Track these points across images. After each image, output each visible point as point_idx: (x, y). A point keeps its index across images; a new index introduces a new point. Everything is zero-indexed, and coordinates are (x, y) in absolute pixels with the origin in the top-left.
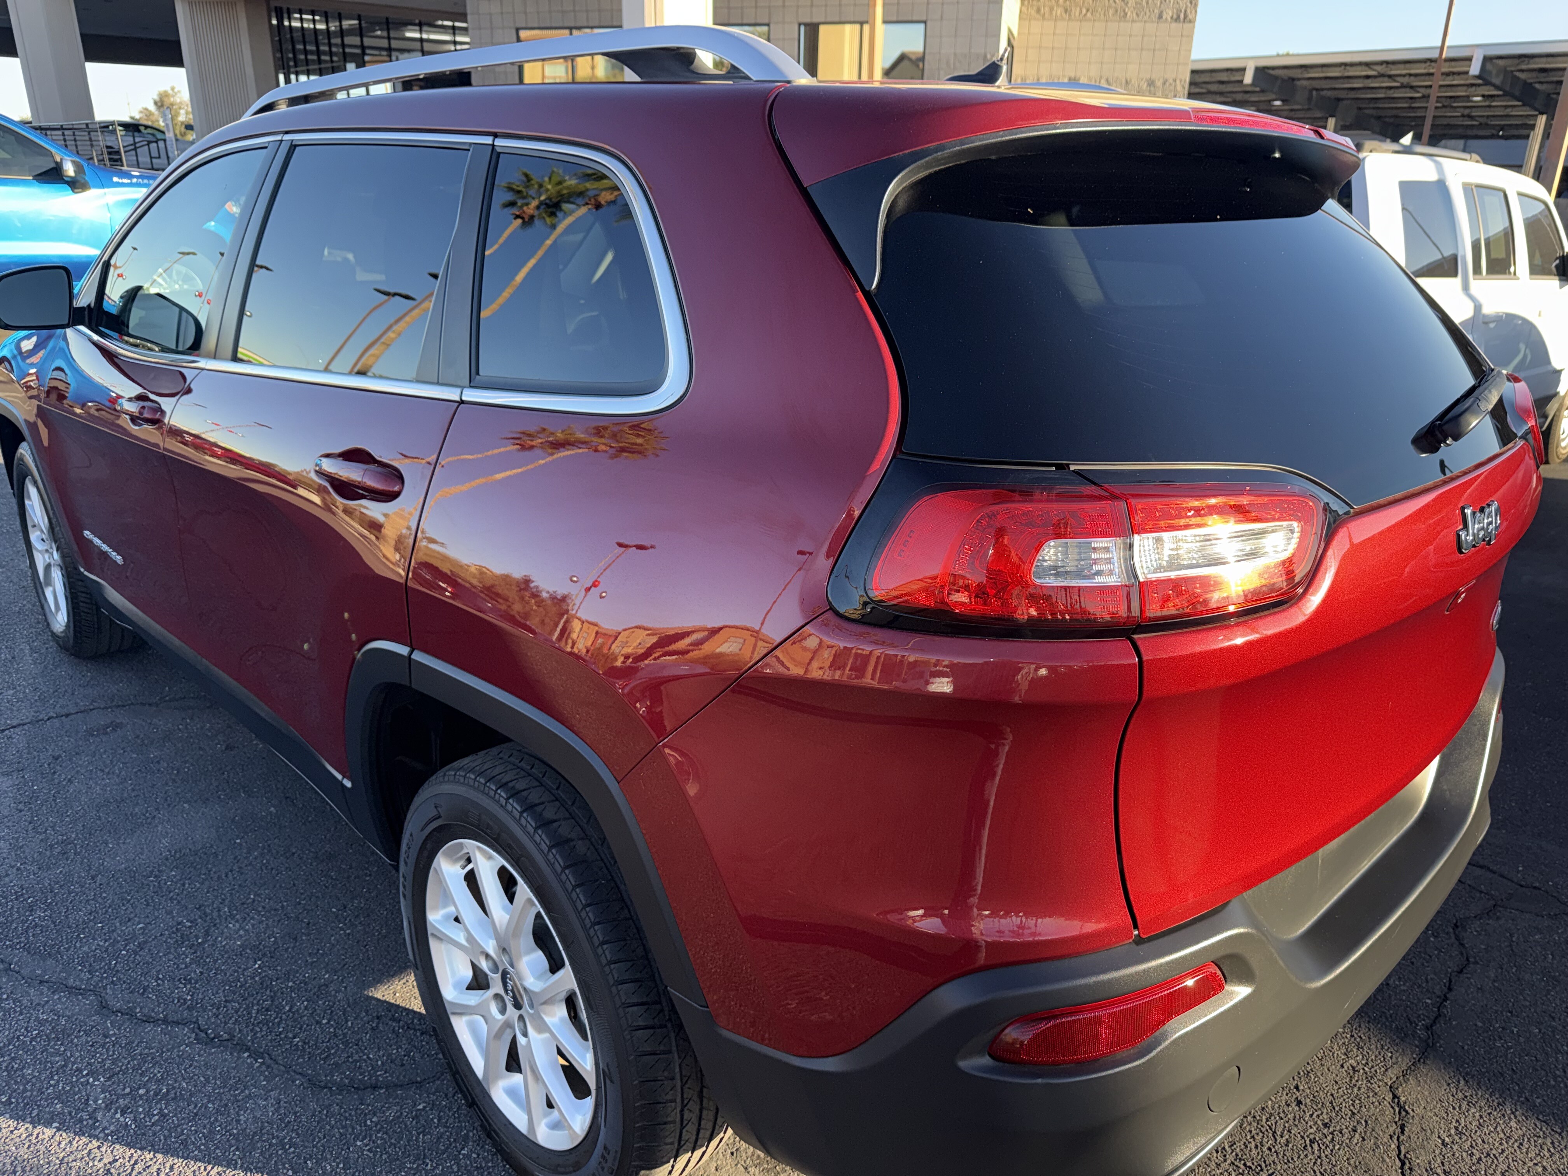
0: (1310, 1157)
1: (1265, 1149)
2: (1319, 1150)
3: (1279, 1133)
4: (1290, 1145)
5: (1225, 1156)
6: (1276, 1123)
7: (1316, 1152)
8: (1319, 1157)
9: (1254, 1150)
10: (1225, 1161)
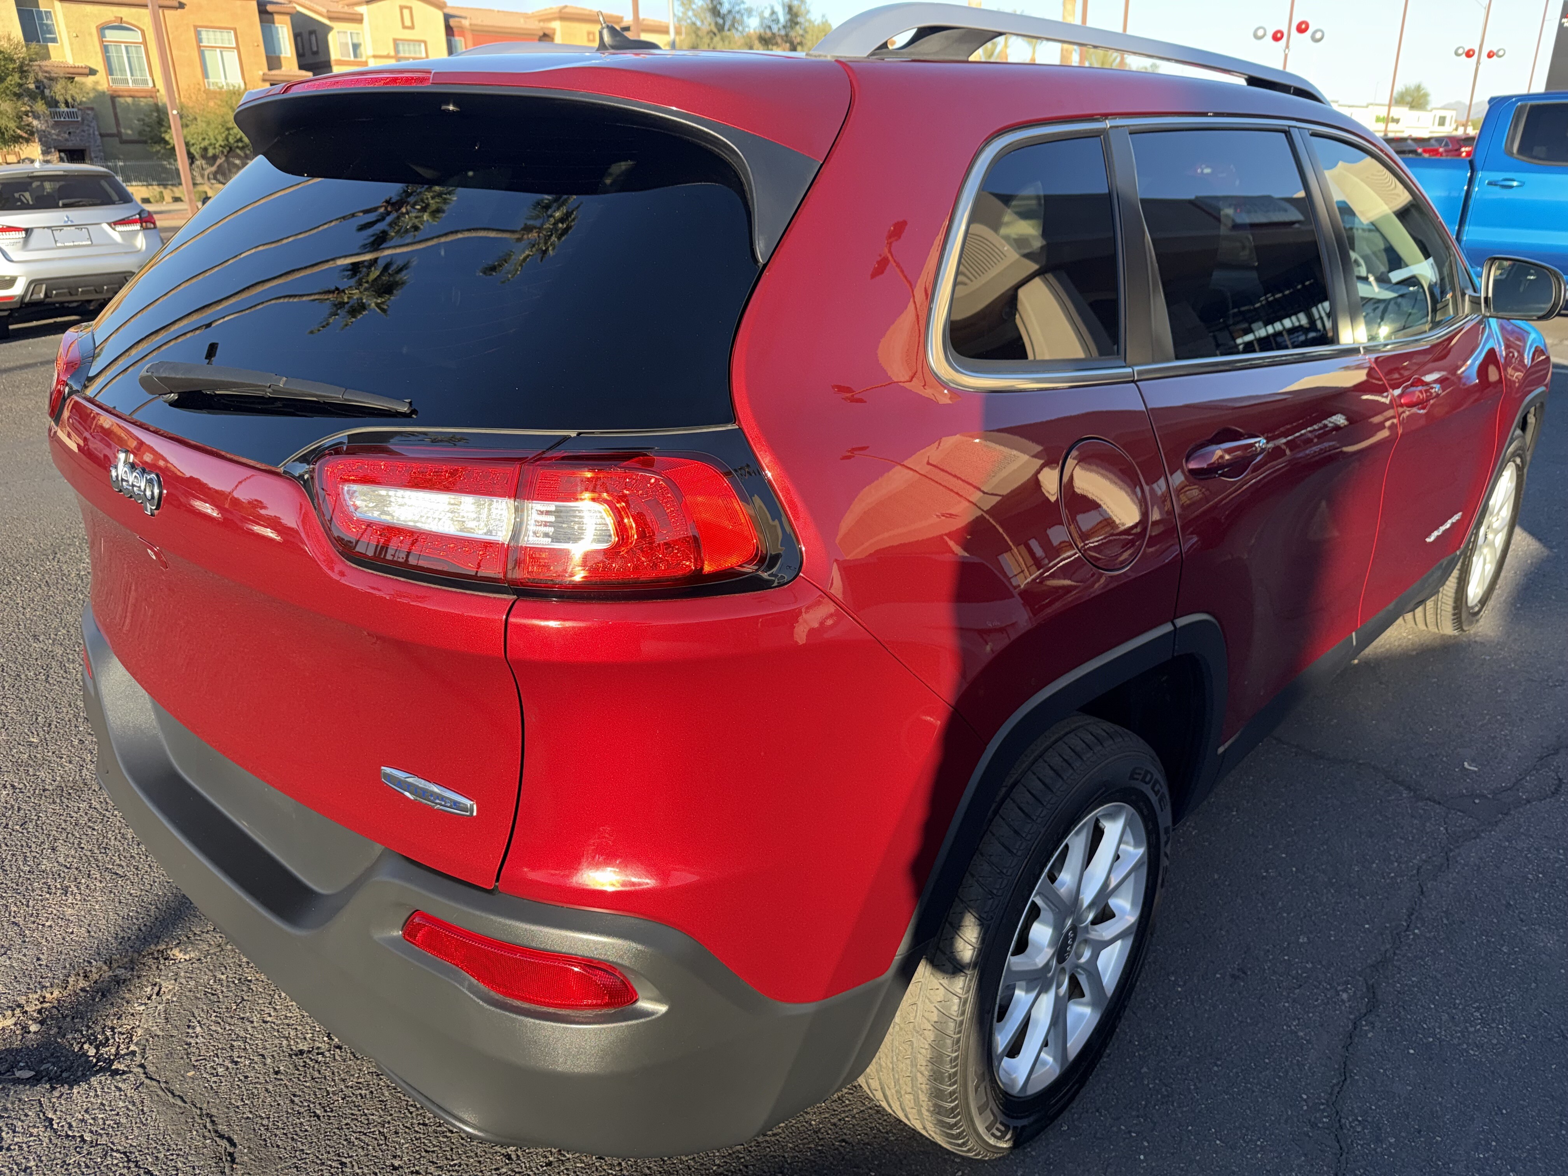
0: (325, 1156)
1: (348, 1121)
2: (331, 1166)
3: (363, 1137)
4: (345, 1143)
5: (352, 1087)
6: (376, 1139)
7: (330, 1163)
8: (323, 1164)
9: (351, 1112)
10: (347, 1087)
